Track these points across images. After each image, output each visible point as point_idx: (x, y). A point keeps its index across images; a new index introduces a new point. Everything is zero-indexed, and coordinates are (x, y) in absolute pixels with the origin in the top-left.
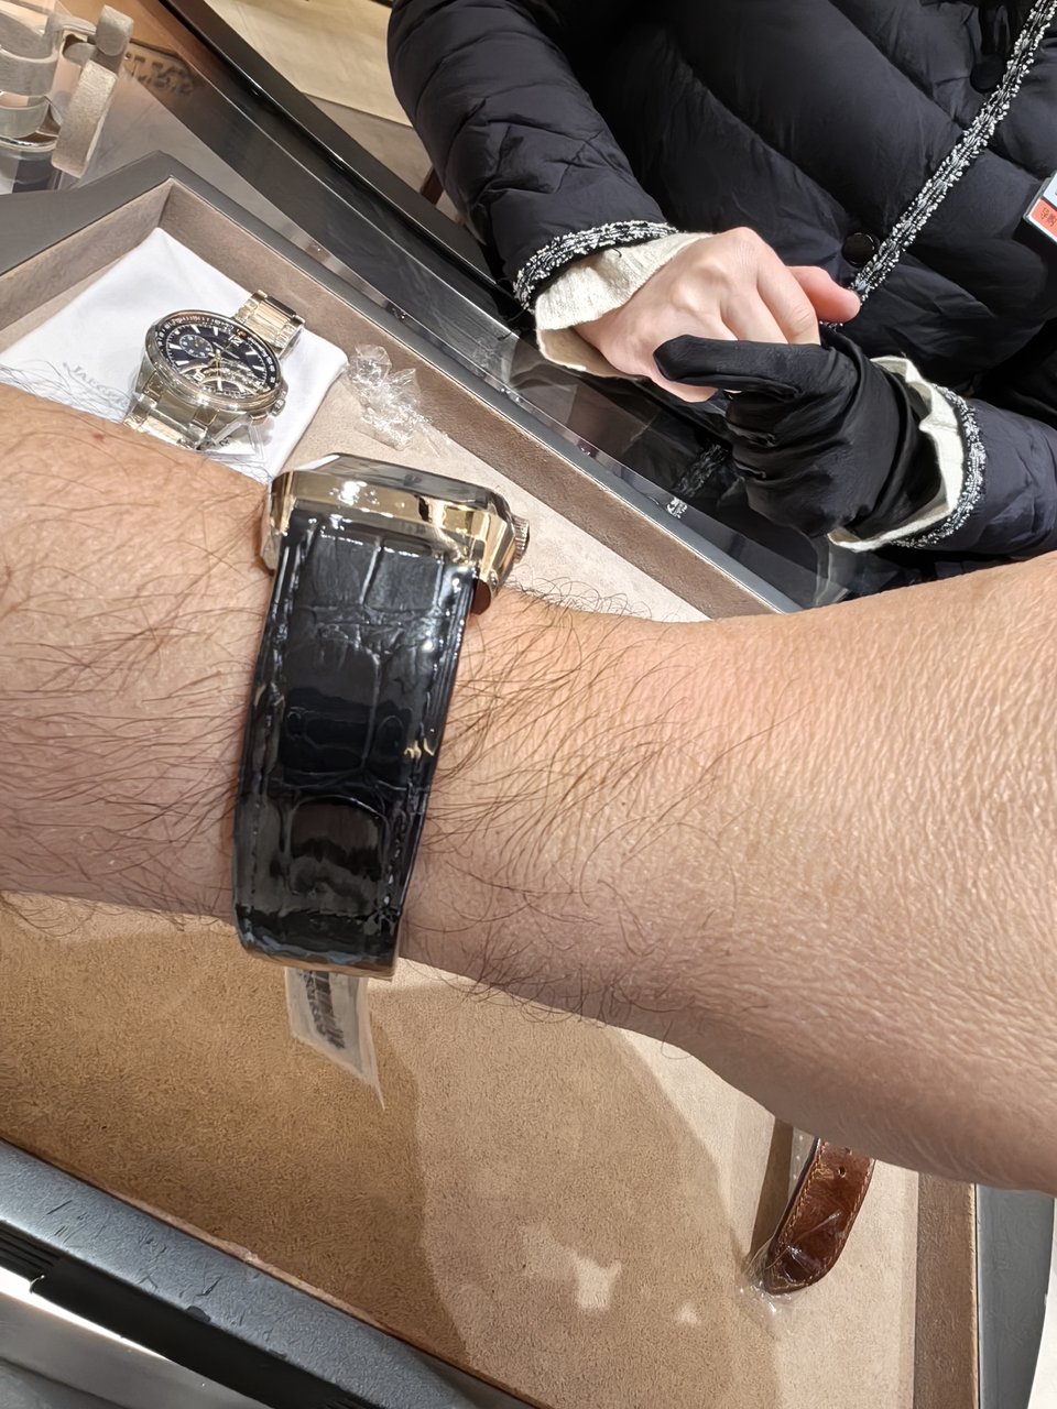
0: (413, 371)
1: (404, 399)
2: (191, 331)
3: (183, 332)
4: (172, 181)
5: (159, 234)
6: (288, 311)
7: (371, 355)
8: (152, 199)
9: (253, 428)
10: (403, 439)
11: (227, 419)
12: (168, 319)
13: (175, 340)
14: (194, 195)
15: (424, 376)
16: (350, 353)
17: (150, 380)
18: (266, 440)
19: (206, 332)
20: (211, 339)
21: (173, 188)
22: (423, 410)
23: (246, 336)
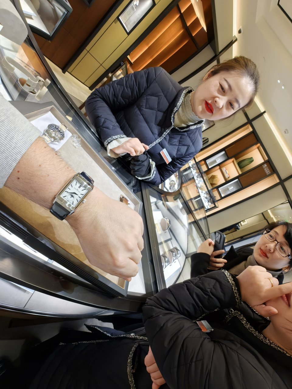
0: (80, 139)
1: (78, 142)
2: (54, 127)
3: (53, 126)
4: (53, 106)
5: (50, 112)
6: (66, 127)
7: (75, 135)
8: (50, 107)
9: (59, 141)
10: (77, 147)
11: (56, 139)
12: (51, 124)
13: (52, 127)
14: (56, 109)
15: (82, 140)
16: (72, 134)
17: (47, 131)
18: (60, 143)
19: (56, 127)
20: (56, 128)
21: (53, 107)
22: (80, 144)
23: (61, 129)
